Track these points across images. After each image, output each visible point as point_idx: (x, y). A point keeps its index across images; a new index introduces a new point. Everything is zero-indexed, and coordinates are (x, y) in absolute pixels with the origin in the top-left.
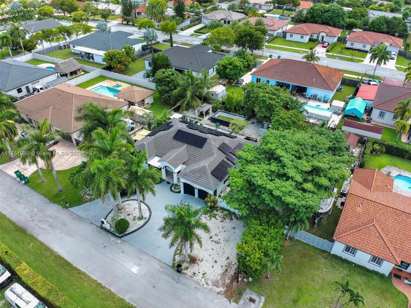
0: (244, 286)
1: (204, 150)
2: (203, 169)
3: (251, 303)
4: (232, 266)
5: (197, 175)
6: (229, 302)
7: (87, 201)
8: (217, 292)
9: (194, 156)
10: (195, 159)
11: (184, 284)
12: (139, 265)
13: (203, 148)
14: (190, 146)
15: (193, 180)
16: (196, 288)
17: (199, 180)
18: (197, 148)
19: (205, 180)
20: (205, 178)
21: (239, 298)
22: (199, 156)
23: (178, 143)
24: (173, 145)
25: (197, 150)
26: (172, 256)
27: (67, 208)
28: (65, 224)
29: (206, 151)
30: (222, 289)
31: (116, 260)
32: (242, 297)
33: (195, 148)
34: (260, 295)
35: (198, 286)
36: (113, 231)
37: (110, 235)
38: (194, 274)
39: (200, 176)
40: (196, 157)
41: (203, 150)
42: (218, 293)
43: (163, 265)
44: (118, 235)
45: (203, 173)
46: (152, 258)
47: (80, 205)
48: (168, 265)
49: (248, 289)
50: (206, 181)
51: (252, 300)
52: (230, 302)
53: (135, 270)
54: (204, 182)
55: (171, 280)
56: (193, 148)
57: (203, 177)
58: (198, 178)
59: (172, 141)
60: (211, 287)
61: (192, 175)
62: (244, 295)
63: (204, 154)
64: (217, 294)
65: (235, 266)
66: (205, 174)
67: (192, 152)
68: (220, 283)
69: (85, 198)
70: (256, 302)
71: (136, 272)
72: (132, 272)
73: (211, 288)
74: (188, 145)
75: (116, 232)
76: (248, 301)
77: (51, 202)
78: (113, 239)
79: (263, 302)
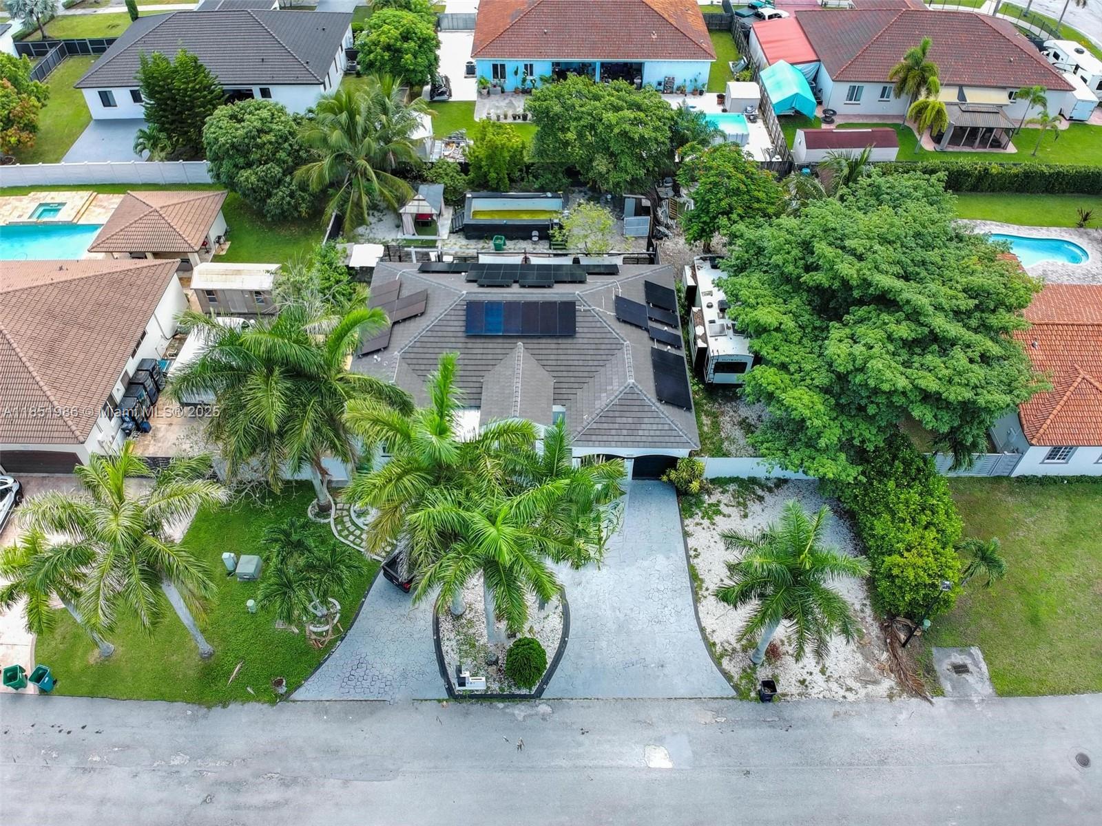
0: (920, 646)
1: (585, 341)
2: (630, 396)
3: (964, 675)
4: (862, 615)
5: (624, 420)
6: (928, 704)
7: (332, 643)
8: (885, 694)
9: (568, 368)
10: (576, 374)
11: (806, 722)
12: (659, 741)
13: (577, 335)
14: (535, 341)
15: (622, 438)
16: (836, 715)
17: (641, 433)
18: (560, 341)
19: (655, 427)
20: (652, 420)
21: (936, 680)
22: (581, 363)
23: (491, 346)
24: (479, 357)
25: (561, 346)
26: (715, 669)
27: (285, 697)
28: (331, 752)
29: (591, 341)
30: (888, 683)
31: (586, 762)
32: (938, 674)
33: (555, 341)
34: (964, 647)
35: (837, 708)
36: (502, 689)
37: (501, 705)
38: (803, 682)
39: (636, 420)
40: (573, 368)
41: (580, 341)
42: (891, 696)
43: (715, 705)
44: (524, 691)
45: (636, 409)
46: (673, 703)
47: (320, 665)
48: (727, 699)
49: (934, 650)
50: (660, 427)
51: (960, 669)
52: (931, 702)
53: (659, 759)
54: (658, 433)
55: (766, 732)
56: (548, 345)
57: (646, 420)
58: (633, 427)
59: (470, 345)
60: (862, 692)
61: (611, 426)
62: (936, 667)
63: (591, 352)
64: (888, 700)
65: (868, 611)
66: (646, 409)
67: (552, 357)
68: (872, 670)
69: (313, 637)
70: (971, 668)
71: (668, 764)
72: (660, 770)
73: (867, 695)
74: (525, 341)
75: (510, 687)
76: (955, 676)
77: (209, 708)
78: (520, 711)
79: (982, 660)
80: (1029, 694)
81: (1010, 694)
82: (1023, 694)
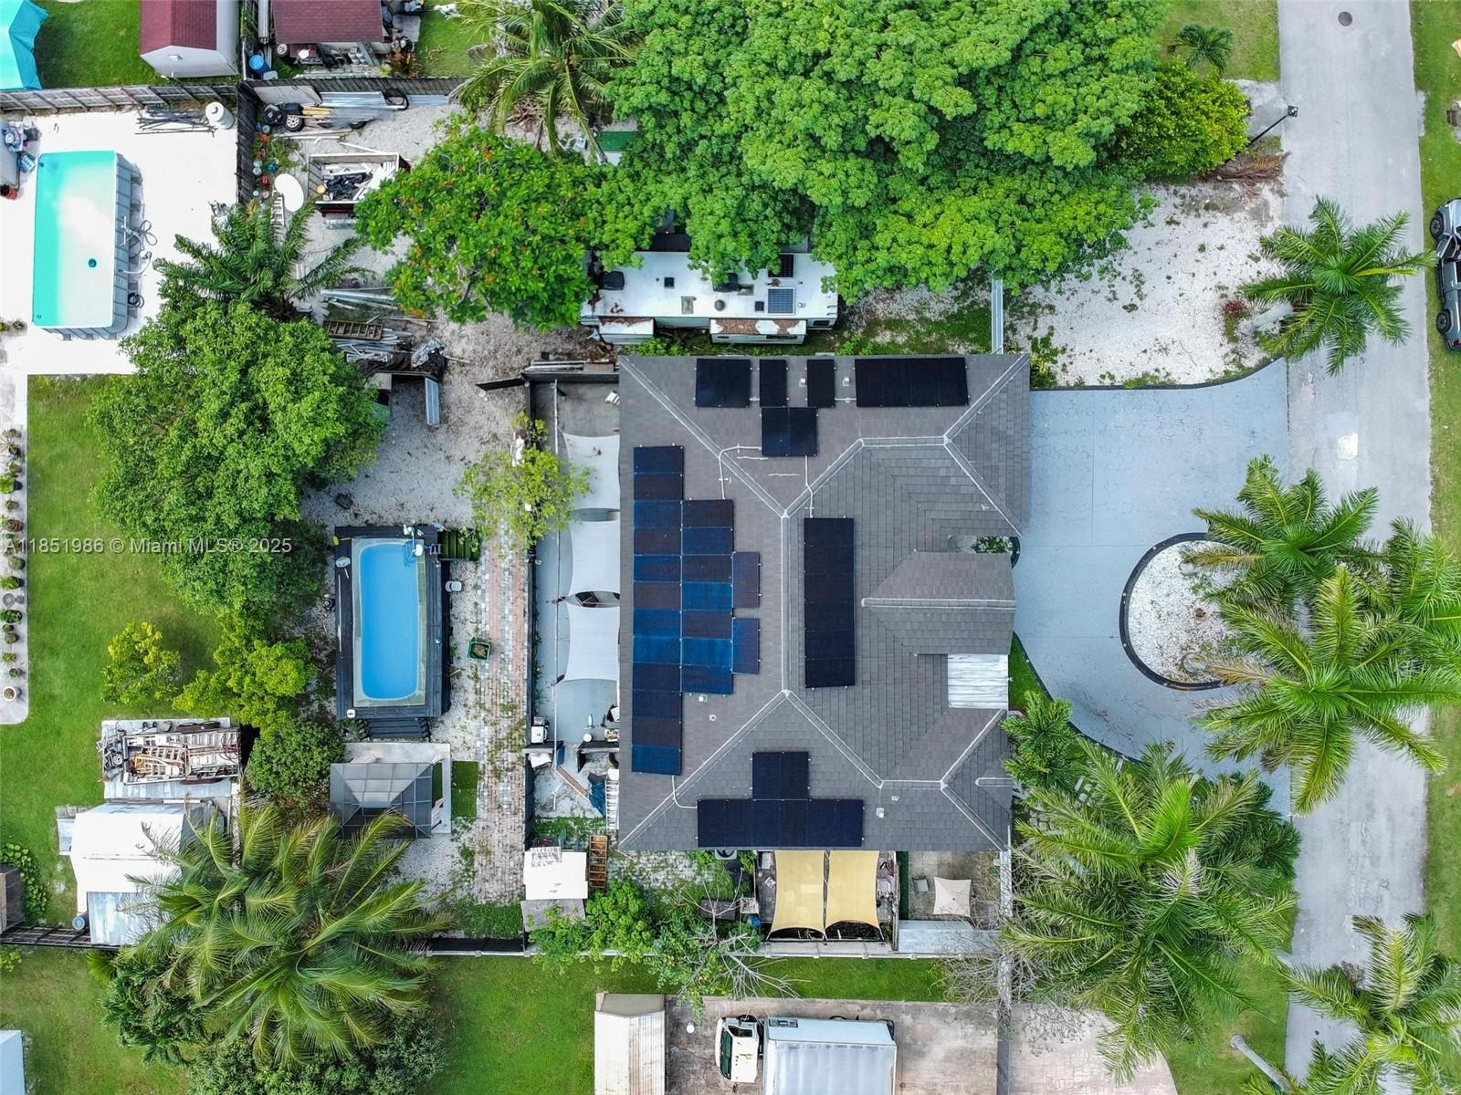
4: (1188, 199)
6: (1289, 158)
8: (1279, 199)
12: (1332, 444)
26: (1255, 375)
30: (1267, 193)
42: (1282, 195)
43: (1294, 382)
46: (1293, 424)
48: (1288, 368)
52: (1287, 155)
53: (1349, 445)
64: (1285, 198)
68: (1252, 205)
71: (1355, 437)
72: (1359, 446)
80: (1277, 46)
81: (1277, 67)
82: (1277, 52)
